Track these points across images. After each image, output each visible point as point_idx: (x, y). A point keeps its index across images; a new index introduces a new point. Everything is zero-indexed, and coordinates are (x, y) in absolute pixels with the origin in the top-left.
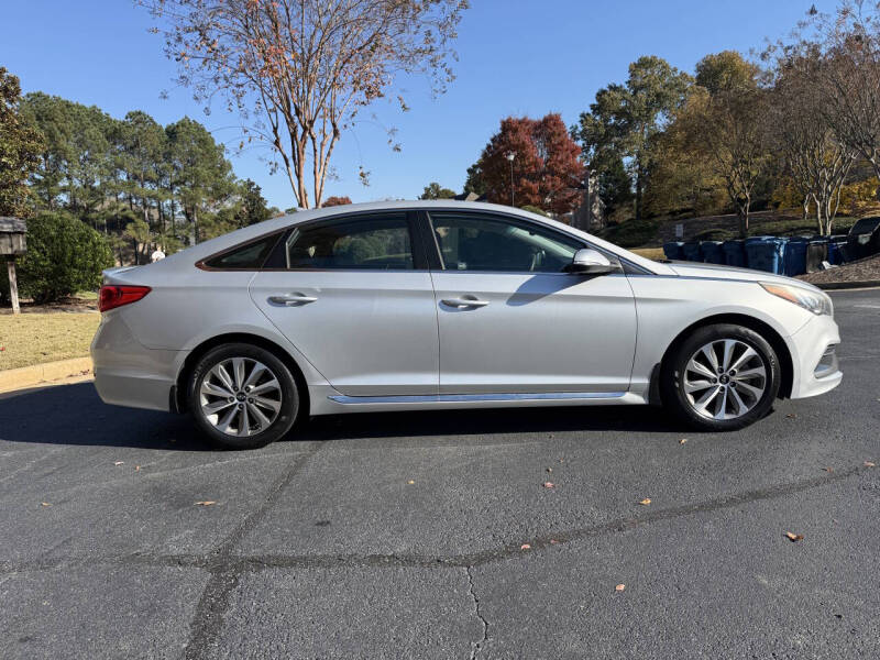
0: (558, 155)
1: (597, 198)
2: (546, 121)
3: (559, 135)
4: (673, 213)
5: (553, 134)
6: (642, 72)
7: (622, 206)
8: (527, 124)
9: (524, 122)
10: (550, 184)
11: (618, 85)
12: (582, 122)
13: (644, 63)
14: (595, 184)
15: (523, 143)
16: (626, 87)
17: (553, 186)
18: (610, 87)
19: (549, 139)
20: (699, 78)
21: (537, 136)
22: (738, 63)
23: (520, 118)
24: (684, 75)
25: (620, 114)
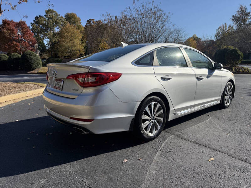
0: (26, 35)
1: (38, 50)
2: (20, 23)
3: (26, 28)
4: (65, 57)
5: (24, 28)
6: (50, 14)
7: (44, 53)
8: (14, 22)
9: (12, 21)
10: (24, 44)
11: (42, 16)
12: (31, 25)
13: (49, 11)
14: (37, 46)
15: (13, 29)
16: (45, 17)
17: (25, 45)
18: (40, 16)
19: (22, 29)
20: (66, 18)
21: (18, 27)
22: (76, 17)
23: (10, 20)
24: (62, 17)
25: (44, 25)
